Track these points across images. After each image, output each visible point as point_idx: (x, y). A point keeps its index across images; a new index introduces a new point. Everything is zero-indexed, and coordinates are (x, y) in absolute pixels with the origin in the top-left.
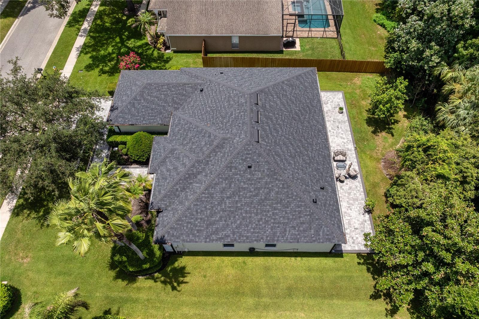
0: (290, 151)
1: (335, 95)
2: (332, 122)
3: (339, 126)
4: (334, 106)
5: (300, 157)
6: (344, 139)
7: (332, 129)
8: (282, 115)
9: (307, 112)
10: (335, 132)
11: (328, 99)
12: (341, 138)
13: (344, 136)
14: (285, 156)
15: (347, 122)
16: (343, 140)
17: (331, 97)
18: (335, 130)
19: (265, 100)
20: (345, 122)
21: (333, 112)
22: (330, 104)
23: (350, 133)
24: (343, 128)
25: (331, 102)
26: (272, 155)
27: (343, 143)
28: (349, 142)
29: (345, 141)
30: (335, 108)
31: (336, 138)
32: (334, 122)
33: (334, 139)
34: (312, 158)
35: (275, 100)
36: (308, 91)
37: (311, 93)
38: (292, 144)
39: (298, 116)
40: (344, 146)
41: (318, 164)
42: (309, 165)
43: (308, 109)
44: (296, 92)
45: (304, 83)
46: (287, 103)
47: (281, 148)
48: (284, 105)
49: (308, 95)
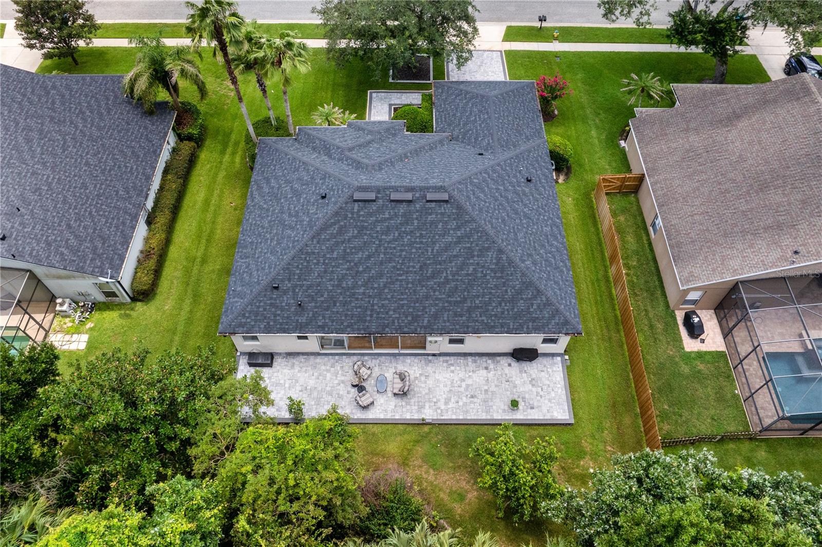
0: (356, 253)
1: (559, 404)
2: (486, 388)
3: (475, 400)
4: (527, 396)
5: (348, 269)
6: (446, 403)
7: (468, 386)
8: (421, 243)
9: (449, 296)
10: (462, 389)
11: (545, 388)
12: (448, 399)
13: (451, 405)
14: (343, 242)
15: (489, 417)
16: (443, 401)
17: (553, 394)
18: (466, 390)
19: (442, 214)
20: (487, 412)
21: (512, 393)
22: (531, 391)
23: (461, 417)
24: (472, 406)
25: (538, 393)
26: (339, 221)
27: (435, 400)
28: (439, 411)
29: (441, 405)
31: (446, 389)
32: (486, 391)
33: (445, 386)
34: (354, 294)
35: (451, 232)
36: (503, 304)
37: (503, 313)
38: (369, 257)
39: (433, 276)
40: (430, 402)
41: (345, 304)
42: (338, 286)
43: (459, 299)
44: (488, 277)
45: (522, 299)
46: (455, 256)
47: (355, 237)
48: (447, 248)
49: (494, 304)
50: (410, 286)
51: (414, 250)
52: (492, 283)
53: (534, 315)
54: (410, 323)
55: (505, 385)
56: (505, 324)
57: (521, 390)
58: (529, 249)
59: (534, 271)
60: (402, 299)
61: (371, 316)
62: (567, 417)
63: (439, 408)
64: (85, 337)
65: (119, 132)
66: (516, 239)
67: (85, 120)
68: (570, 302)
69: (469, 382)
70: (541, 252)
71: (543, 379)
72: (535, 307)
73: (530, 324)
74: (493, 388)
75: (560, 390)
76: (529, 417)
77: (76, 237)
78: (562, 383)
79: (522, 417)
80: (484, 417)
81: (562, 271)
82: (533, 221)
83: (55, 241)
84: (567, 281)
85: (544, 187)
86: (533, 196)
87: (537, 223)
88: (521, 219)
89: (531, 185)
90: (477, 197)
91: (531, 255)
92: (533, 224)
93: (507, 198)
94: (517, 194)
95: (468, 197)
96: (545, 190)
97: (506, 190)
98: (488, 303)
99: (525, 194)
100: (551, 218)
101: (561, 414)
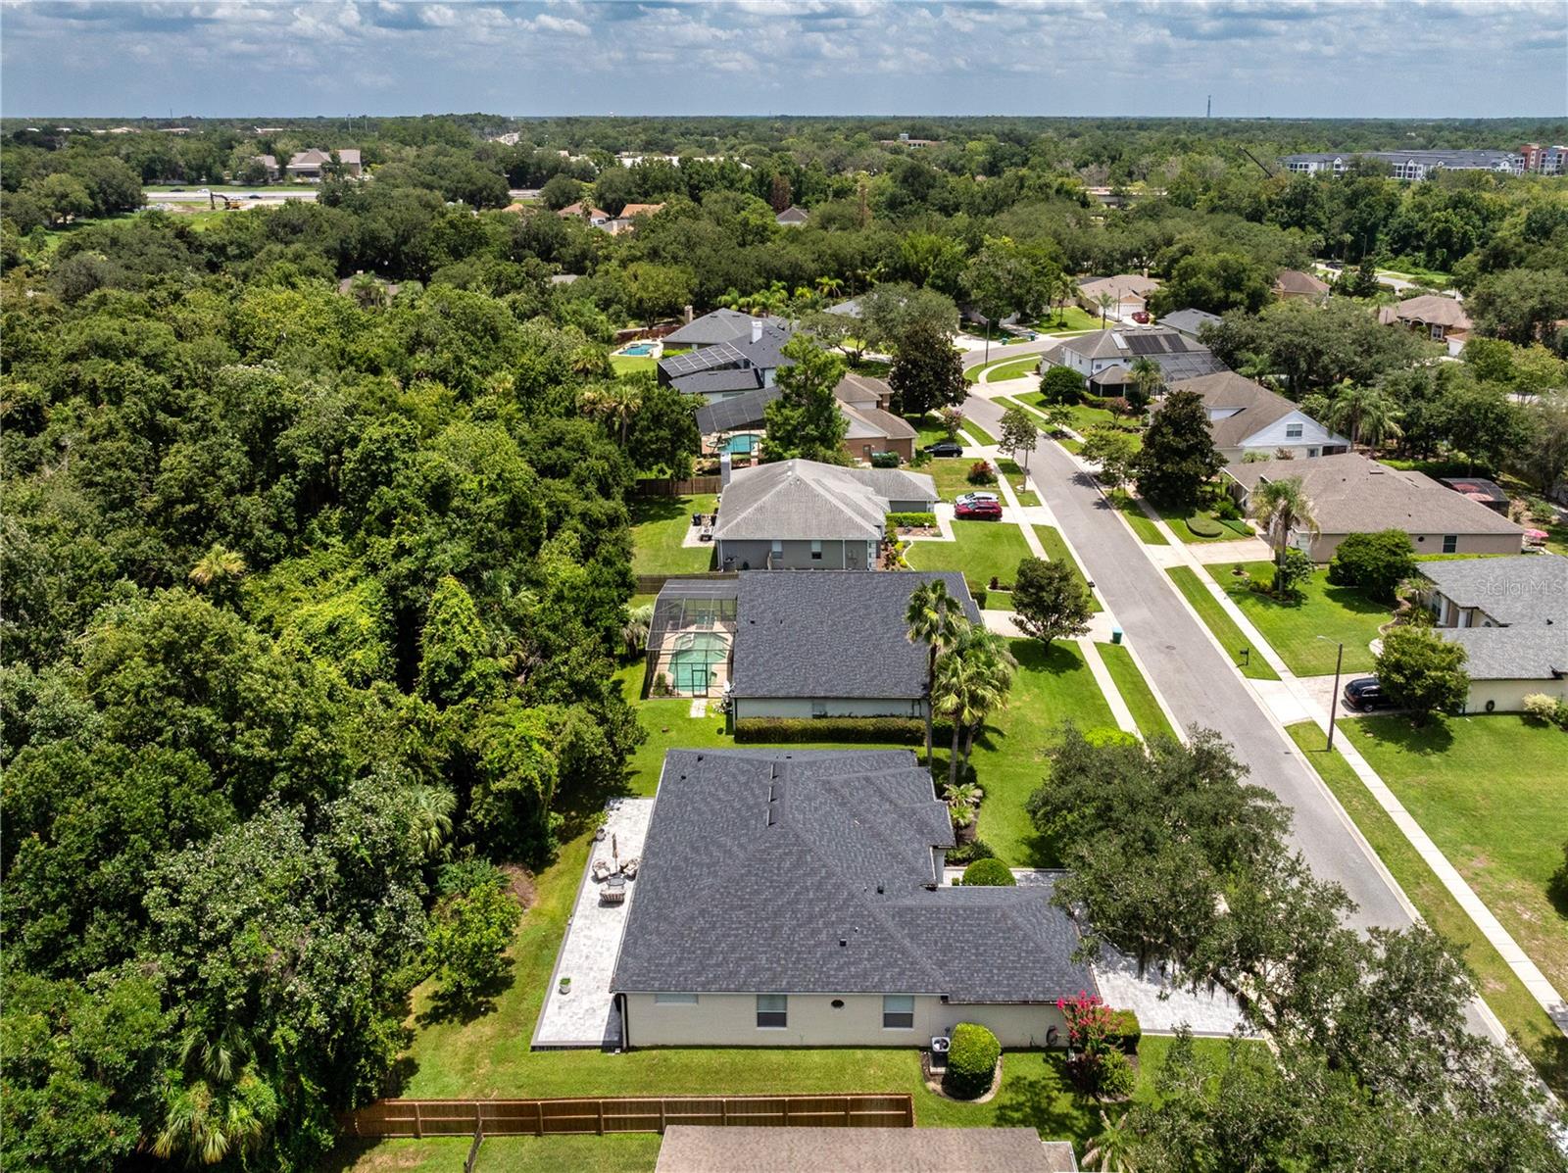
1: (558, 1033)
2: (595, 968)
3: (583, 959)
4: (574, 1004)
5: (709, 792)
6: (585, 936)
7: (601, 954)
10: (598, 948)
11: (582, 1021)
12: (589, 938)
13: (583, 941)
15: (560, 970)
16: (589, 933)
17: (571, 1028)
18: (597, 952)
20: (567, 968)
21: (581, 991)
22: (581, 1008)
23: (566, 947)
24: (577, 956)
25: (577, 1014)
27: (592, 927)
28: (578, 931)
29: (586, 932)
30: (573, 1001)
31: (602, 936)
32: (591, 969)
33: (605, 936)
34: (686, 806)
35: (736, 842)
36: (656, 911)
37: (647, 914)
38: (719, 799)
39: (693, 849)
40: (591, 924)
41: (679, 805)
42: (695, 794)
43: (668, 876)
44: (686, 888)
46: (711, 856)
48: (719, 846)
49: (658, 904)
50: (688, 837)
51: (721, 825)
52: (680, 894)
53: (640, 941)
54: (652, 852)
55: (594, 985)
56: (637, 921)
57: (584, 999)
58: (723, 925)
60: (676, 837)
61: (665, 825)
62: (539, 1039)
63: (582, 931)
64: (703, 715)
66: (732, 908)
68: (654, 979)
69: (604, 954)
70: (724, 945)
71: (592, 1021)
74: (592, 975)
75: (574, 1036)
76: (549, 1005)
78: (582, 1038)
79: (551, 997)
80: (560, 964)
81: (699, 974)
82: (772, 938)
84: (686, 980)
85: (840, 969)
86: (815, 946)
87: (769, 945)
88: (767, 919)
89: (837, 947)
90: (781, 859)
91: (714, 928)
92: (766, 939)
93: (797, 902)
94: (811, 919)
95: (778, 846)
96: (836, 970)
97: (811, 901)
98: (659, 899)
99: (814, 932)
100: (785, 971)
101: (545, 1034)
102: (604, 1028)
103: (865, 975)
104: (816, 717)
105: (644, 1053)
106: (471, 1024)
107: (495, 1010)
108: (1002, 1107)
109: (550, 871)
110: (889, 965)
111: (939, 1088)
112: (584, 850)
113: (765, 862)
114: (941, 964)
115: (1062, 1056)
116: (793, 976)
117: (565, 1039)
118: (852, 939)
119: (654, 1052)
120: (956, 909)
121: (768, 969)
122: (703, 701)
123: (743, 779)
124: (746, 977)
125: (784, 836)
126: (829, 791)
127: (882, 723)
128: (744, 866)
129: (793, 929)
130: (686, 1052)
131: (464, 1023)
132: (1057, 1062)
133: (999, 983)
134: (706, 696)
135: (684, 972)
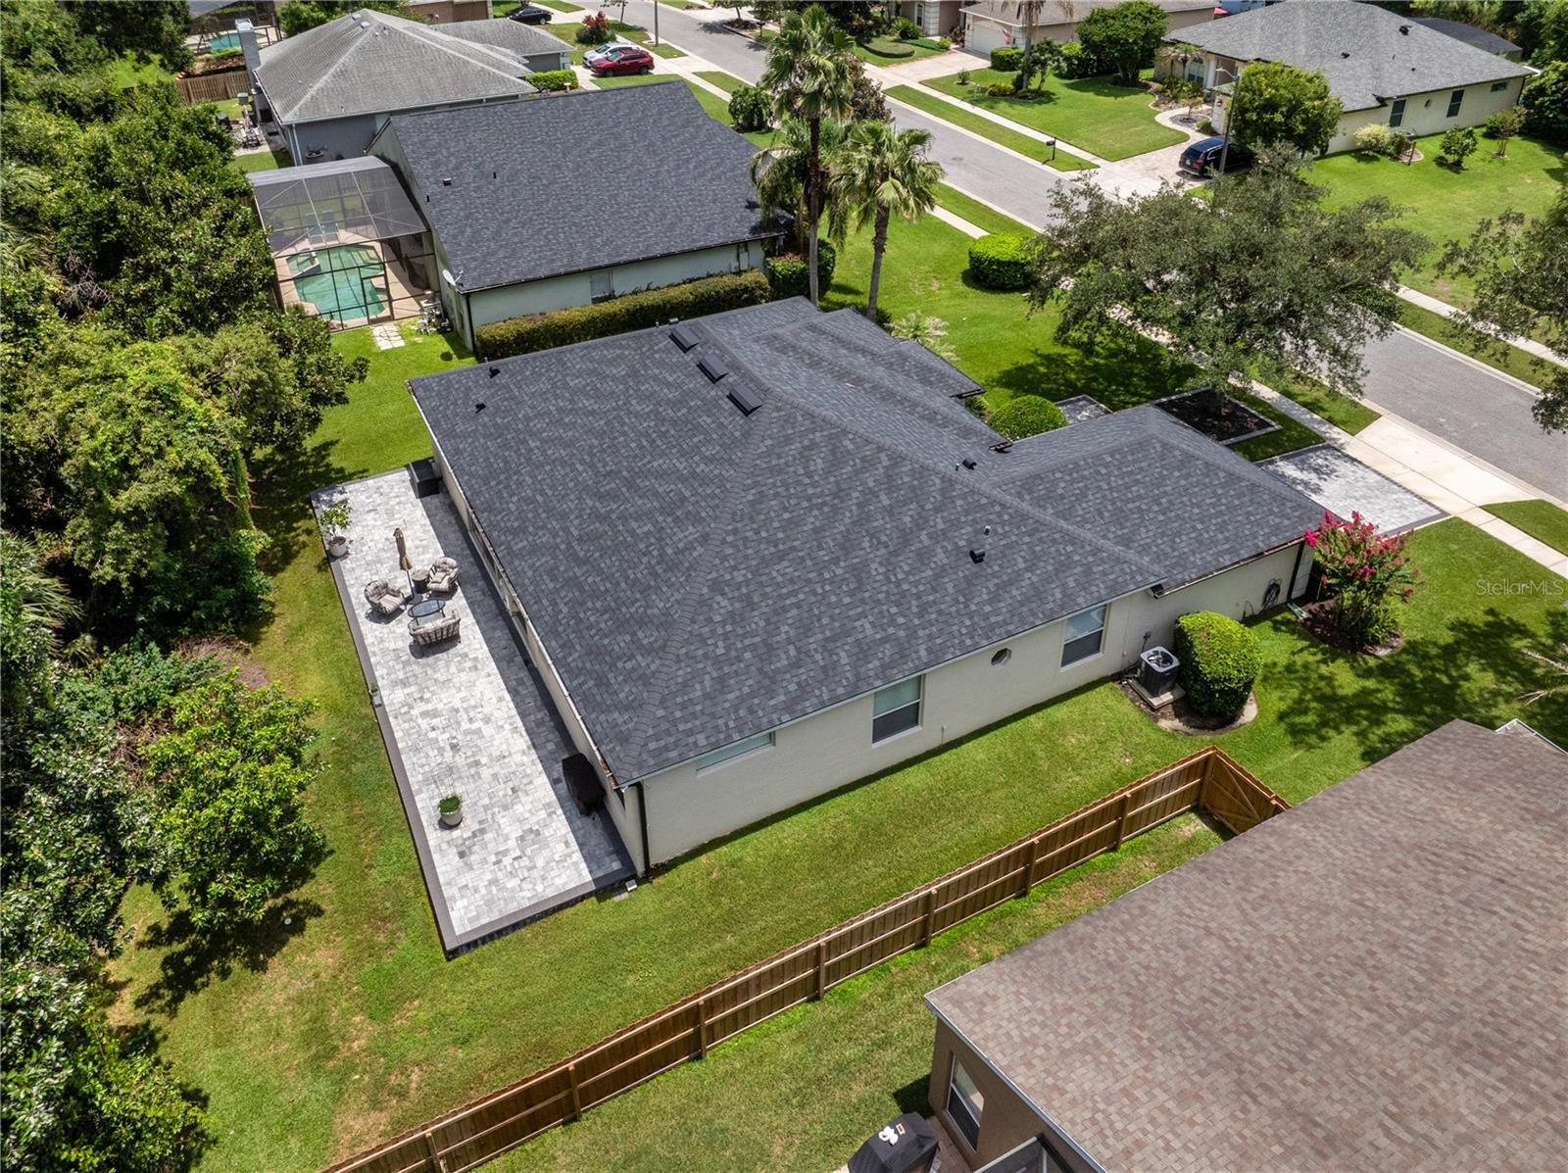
0: (589, 398)
1: (489, 903)
2: (484, 761)
3: (448, 754)
4: (489, 836)
5: (559, 409)
6: (425, 714)
7: (478, 732)
8: (653, 442)
9: (580, 540)
10: (465, 726)
11: (525, 862)
12: (435, 714)
13: (424, 723)
15: (414, 788)
16: (430, 707)
17: (512, 883)
18: (467, 733)
19: (721, 426)
20: (426, 781)
21: (486, 808)
22: (507, 839)
23: (400, 746)
24: (433, 753)
25: (505, 853)
27: (427, 695)
28: (404, 710)
30: (482, 831)
31: (457, 704)
32: (477, 763)
33: (463, 700)
34: (524, 442)
35: (696, 458)
36: (607, 616)
37: (589, 628)
38: (593, 413)
39: (600, 497)
40: (421, 690)
41: (504, 445)
42: (528, 419)
43: (581, 554)
44: (645, 560)
45: (634, 634)
46: (656, 494)
47: (614, 378)
48: (661, 475)
49: (598, 604)
50: (571, 484)
51: (633, 445)
52: (640, 573)
53: (611, 676)
54: (508, 530)
55: (502, 790)
56: (573, 646)
57: (502, 821)
58: (765, 596)
59: (710, 620)
60: (543, 493)
61: (500, 482)
62: (458, 931)
63: (411, 707)
64: (402, 343)
65: (692, 200)
66: (766, 562)
67: (678, 167)
68: (690, 732)
69: (487, 730)
70: (785, 628)
71: (546, 853)
72: (629, 665)
73: (591, 683)
74: (486, 773)
75: (529, 894)
76: (436, 857)
77: (498, 233)
78: (550, 892)
79: (432, 843)
80: (411, 780)
81: (770, 693)
82: (860, 588)
83: (477, 220)
84: (751, 711)
85: (995, 598)
86: (937, 576)
87: (863, 601)
88: (836, 561)
89: (970, 567)
90: (804, 456)
91: (751, 605)
92: (852, 594)
93: (869, 518)
94: (906, 538)
95: (788, 440)
96: (990, 602)
97: (889, 511)
98: (596, 595)
99: (924, 556)
100: (913, 634)
101: (464, 917)
102: (577, 856)
103: (1038, 593)
104: (596, 301)
105: (685, 869)
106: (275, 962)
107: (318, 912)
108: (1282, 716)
109: (274, 633)
110: (1063, 566)
111: (1177, 723)
112: (318, 580)
113: (780, 472)
114: (1126, 542)
115: (1288, 615)
116: (930, 637)
117: (513, 907)
118: (987, 545)
119: (703, 859)
120: (1098, 457)
121: (885, 640)
122: (389, 327)
123: (621, 371)
124: (855, 667)
125: (789, 420)
126: (783, 350)
127: (702, 287)
128: (746, 489)
129: (888, 563)
130: (761, 834)
131: (258, 966)
132: (1291, 627)
133: (1213, 542)
134: (391, 318)
135: (742, 699)
